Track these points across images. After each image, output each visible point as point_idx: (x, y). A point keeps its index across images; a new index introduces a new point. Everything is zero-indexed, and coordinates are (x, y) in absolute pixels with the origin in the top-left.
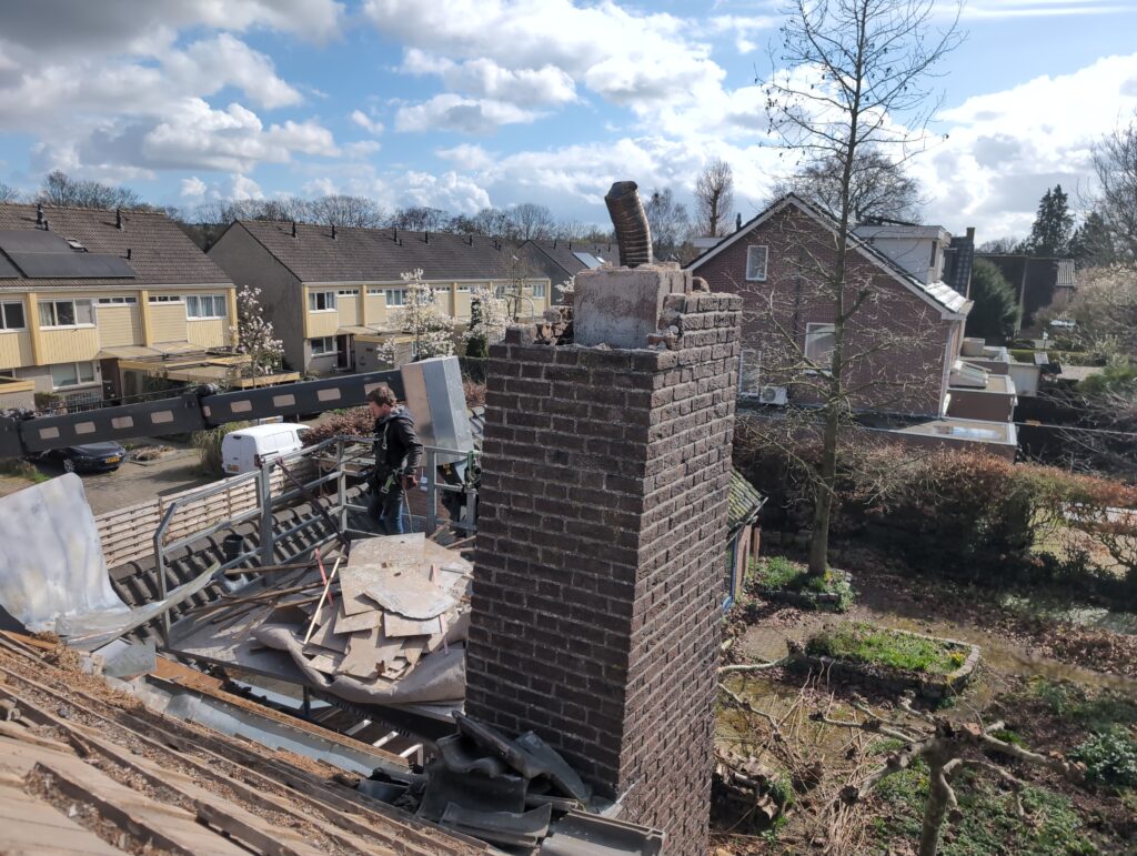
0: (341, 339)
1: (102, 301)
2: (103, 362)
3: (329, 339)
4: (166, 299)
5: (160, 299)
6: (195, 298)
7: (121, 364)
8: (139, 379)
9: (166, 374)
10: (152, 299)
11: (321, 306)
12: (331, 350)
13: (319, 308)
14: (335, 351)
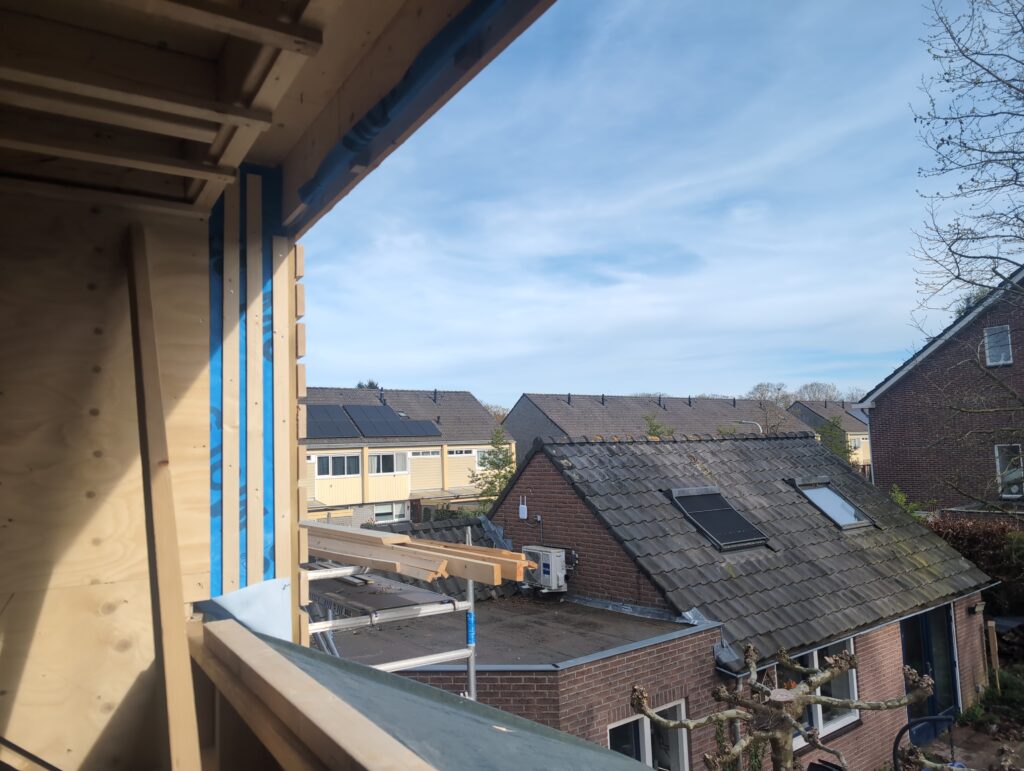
1: (414, 454)
2: (412, 501)
4: (461, 452)
5: (457, 452)
6: (484, 451)
7: (423, 503)
8: (433, 513)
9: (448, 507)
10: (451, 453)
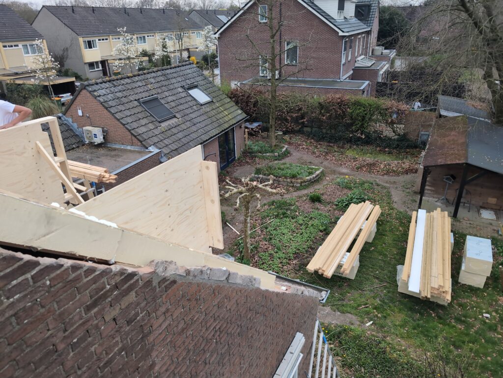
0: (103, 62)
3: (97, 63)
4: (12, 46)
5: (9, 46)
6: (27, 45)
8: (4, 85)
10: (5, 47)
11: (90, 47)
12: (99, 68)
13: (89, 48)
14: (101, 68)
